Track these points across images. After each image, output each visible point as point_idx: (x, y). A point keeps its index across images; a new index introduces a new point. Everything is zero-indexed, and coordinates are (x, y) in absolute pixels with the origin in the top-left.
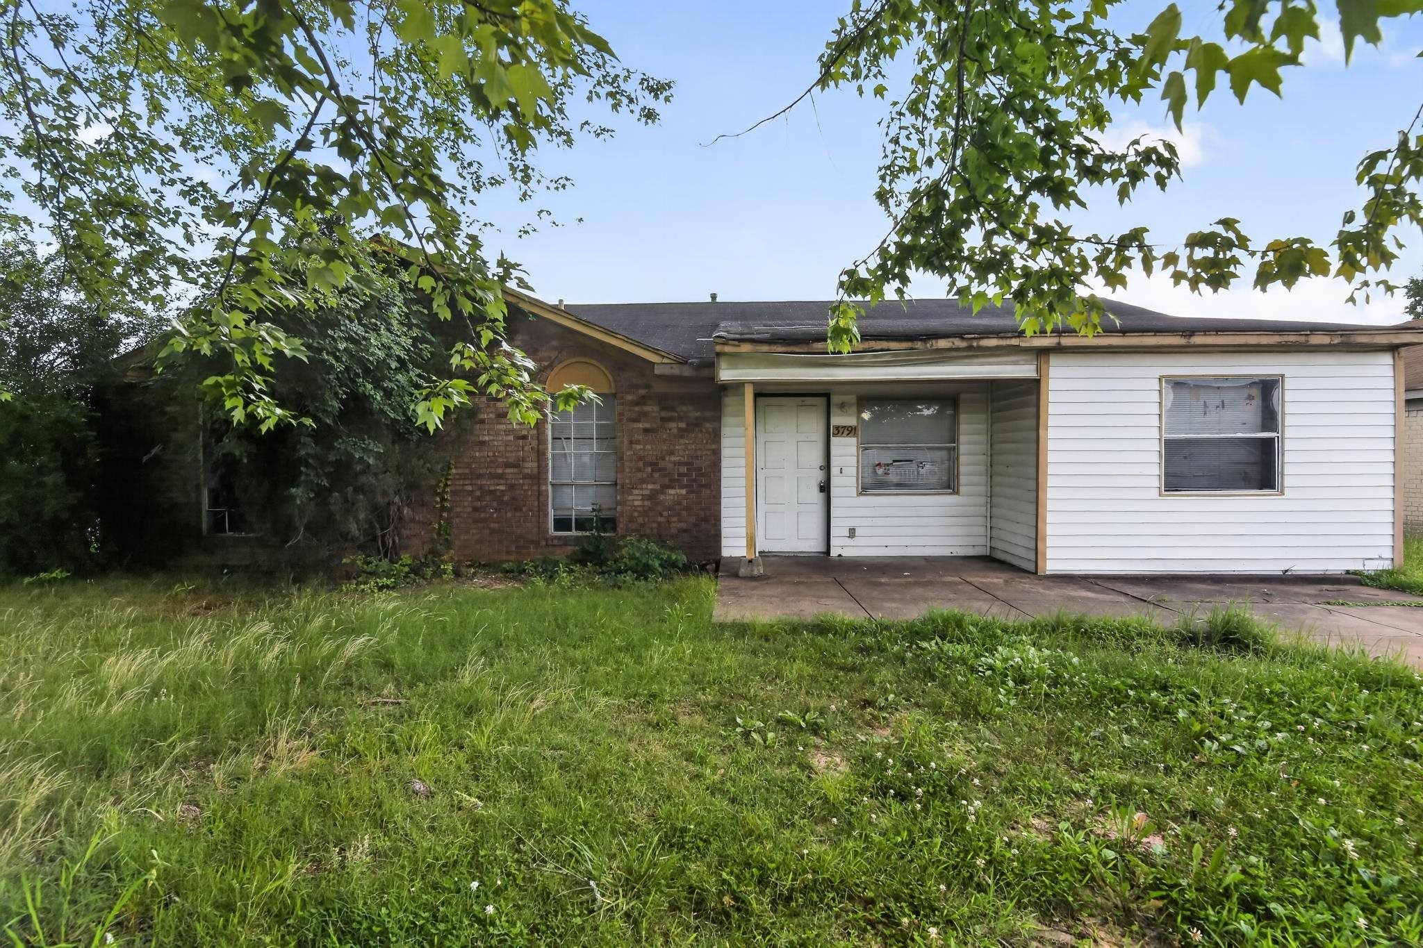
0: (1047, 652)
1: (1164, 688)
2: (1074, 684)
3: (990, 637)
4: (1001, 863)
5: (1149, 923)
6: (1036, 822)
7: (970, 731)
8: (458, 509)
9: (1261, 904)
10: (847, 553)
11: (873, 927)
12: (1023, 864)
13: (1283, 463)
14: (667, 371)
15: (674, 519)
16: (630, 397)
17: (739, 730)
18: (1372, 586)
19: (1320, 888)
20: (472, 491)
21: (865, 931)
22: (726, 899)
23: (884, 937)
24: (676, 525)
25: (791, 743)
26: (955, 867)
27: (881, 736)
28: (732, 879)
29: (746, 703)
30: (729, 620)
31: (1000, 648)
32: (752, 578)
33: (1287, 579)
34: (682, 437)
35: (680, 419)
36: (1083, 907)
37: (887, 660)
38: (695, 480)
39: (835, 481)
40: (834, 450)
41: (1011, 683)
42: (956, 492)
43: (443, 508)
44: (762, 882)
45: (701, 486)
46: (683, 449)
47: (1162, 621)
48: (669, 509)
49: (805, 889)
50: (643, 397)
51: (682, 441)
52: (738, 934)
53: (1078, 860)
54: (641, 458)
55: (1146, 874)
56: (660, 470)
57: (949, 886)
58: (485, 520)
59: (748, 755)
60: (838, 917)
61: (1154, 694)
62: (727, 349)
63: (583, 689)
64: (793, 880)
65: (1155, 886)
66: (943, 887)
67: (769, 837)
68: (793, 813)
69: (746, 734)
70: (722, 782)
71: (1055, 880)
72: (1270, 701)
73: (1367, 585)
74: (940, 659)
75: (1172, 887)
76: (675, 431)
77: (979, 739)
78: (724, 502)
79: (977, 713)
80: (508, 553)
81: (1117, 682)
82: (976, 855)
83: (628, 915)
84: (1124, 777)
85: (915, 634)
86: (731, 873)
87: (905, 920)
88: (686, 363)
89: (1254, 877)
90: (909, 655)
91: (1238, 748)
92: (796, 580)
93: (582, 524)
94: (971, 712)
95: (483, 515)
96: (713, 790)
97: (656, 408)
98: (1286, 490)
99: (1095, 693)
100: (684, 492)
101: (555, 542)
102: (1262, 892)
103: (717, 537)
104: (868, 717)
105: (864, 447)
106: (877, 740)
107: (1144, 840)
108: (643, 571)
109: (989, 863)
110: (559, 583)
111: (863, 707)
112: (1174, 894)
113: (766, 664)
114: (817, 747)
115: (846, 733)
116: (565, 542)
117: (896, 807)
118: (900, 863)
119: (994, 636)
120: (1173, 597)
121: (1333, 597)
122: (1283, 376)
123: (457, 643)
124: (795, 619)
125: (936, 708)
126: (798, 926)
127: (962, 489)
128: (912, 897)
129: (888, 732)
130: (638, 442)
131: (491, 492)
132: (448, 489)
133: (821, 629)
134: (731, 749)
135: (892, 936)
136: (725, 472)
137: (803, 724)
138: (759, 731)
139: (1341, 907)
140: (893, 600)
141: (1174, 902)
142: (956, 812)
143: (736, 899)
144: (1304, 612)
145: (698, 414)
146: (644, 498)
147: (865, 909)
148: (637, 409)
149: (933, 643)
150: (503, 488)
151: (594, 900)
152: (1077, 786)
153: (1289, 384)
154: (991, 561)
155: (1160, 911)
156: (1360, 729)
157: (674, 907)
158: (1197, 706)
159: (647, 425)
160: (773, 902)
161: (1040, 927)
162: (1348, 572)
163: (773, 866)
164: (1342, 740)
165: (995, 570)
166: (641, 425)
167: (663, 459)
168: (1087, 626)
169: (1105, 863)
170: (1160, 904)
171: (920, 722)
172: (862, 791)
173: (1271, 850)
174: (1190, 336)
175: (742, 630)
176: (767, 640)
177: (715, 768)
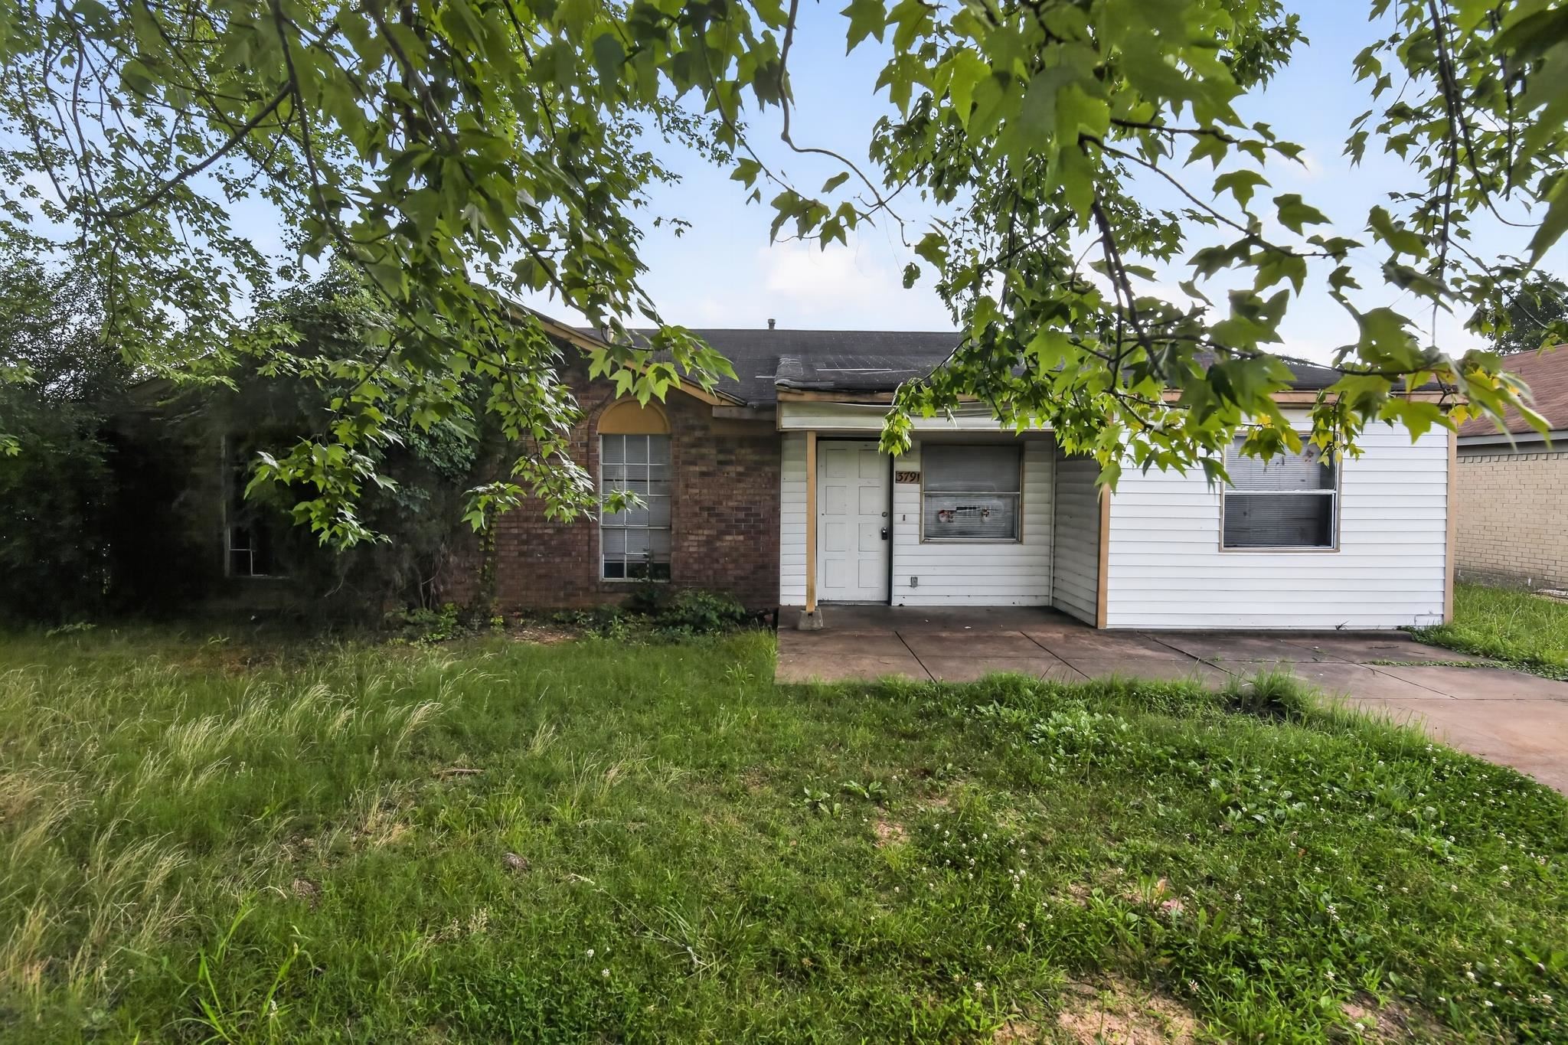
0: (1098, 717)
1: (1201, 757)
2: (1121, 754)
3: (1046, 701)
4: (1039, 926)
5: (1160, 976)
6: (1073, 888)
7: (1022, 800)
8: (503, 553)
9: (1254, 959)
10: (909, 602)
11: (930, 982)
12: (1059, 926)
13: (1339, 520)
14: (726, 413)
15: (730, 566)
16: (686, 439)
17: (807, 801)
18: (1421, 642)
19: (1305, 946)
20: (519, 535)
21: (923, 985)
22: (806, 961)
23: (939, 990)
24: (733, 572)
25: (856, 814)
26: (1000, 930)
27: (939, 806)
28: (809, 943)
29: (813, 772)
30: (792, 681)
31: (1054, 714)
32: (812, 632)
33: (1340, 635)
34: (739, 481)
35: (739, 462)
36: (1106, 964)
37: (946, 726)
38: (753, 526)
39: (898, 528)
40: (897, 497)
41: (1061, 751)
42: (1020, 542)
43: (487, 553)
44: (835, 945)
45: (760, 532)
46: (741, 494)
47: (1211, 682)
48: (726, 555)
49: (871, 953)
50: (699, 439)
51: (742, 485)
52: (817, 990)
53: (1103, 921)
54: (697, 502)
55: (1161, 935)
56: (718, 515)
57: (994, 947)
58: (531, 565)
59: (816, 826)
60: (899, 974)
61: (1192, 763)
62: (790, 397)
63: (656, 759)
64: (863, 943)
65: (1167, 946)
66: (989, 947)
67: (839, 905)
68: (859, 882)
69: (814, 806)
70: (794, 854)
71: (1083, 941)
72: (1295, 771)
73: (1416, 641)
74: (997, 725)
75: (1180, 946)
76: (733, 475)
77: (1029, 808)
78: (783, 549)
79: (1029, 782)
80: (556, 600)
81: (1159, 751)
82: (1019, 919)
83: (721, 976)
84: (1153, 845)
85: (974, 696)
86: (808, 938)
87: (957, 976)
88: (745, 406)
89: (1252, 937)
90: (968, 720)
91: (1258, 817)
92: (857, 633)
93: (636, 569)
94: (1023, 781)
95: (530, 560)
96: (787, 861)
97: (714, 451)
98: (1341, 547)
99: (1138, 762)
100: (741, 538)
101: (606, 588)
102: (1256, 949)
103: (775, 585)
104: (927, 787)
105: (927, 495)
106: (936, 810)
107: (1165, 903)
108: (700, 625)
109: (1029, 926)
110: (615, 636)
111: (923, 777)
112: (1182, 952)
113: (830, 731)
114: (880, 818)
115: (907, 803)
116: (616, 589)
117: (952, 876)
118: (953, 927)
119: (1051, 701)
120: (1225, 656)
121: (1379, 657)
123: (521, 708)
124: (856, 680)
125: (990, 778)
126: (867, 982)
127: (1026, 538)
128: (963, 956)
129: (945, 802)
130: (694, 486)
131: (539, 536)
132: (492, 533)
133: (882, 692)
134: (801, 820)
135: (945, 990)
136: (784, 518)
137: (867, 795)
138: (826, 802)
139: (1320, 962)
140: (952, 658)
141: (1181, 959)
142: (1004, 880)
143: (813, 960)
144: (1349, 672)
145: (756, 458)
146: (700, 544)
147: (923, 968)
148: (693, 451)
149: (991, 708)
150: (550, 531)
151: (692, 963)
152: (1112, 855)
154: (1053, 613)
155: (1170, 965)
156: (1370, 799)
157: (761, 968)
158: (1229, 775)
159: (704, 469)
160: (845, 962)
161: (1070, 980)
162: (1399, 628)
163: (843, 931)
164: (1352, 810)
165: (1055, 623)
166: (697, 469)
167: (721, 503)
168: (1138, 689)
169: (1128, 925)
170: (1168, 960)
171: (975, 792)
172: (921, 861)
173: (1271, 913)
175: (805, 693)
176: (830, 704)
177: (787, 840)
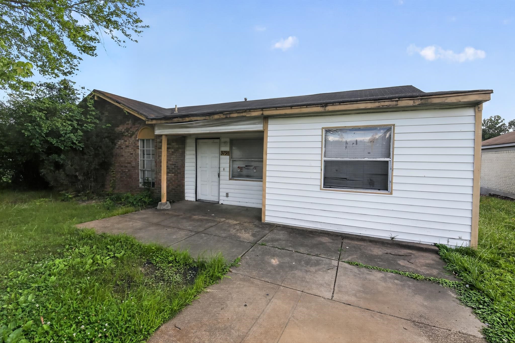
8: (117, 177)
10: (225, 203)
13: (392, 176)
15: (171, 185)
16: (158, 140)
20: (120, 171)
33: (394, 243)
34: (173, 155)
35: (172, 148)
38: (176, 171)
39: (222, 173)
40: (222, 161)
43: (114, 176)
45: (178, 173)
46: (173, 159)
54: (161, 162)
73: (439, 254)
76: (171, 152)
78: (186, 179)
95: (123, 179)
98: (393, 192)
100: (173, 175)
103: (183, 192)
105: (233, 160)
122: (394, 125)
130: (160, 156)
131: (124, 172)
132: (114, 170)
136: (186, 168)
145: (177, 146)
148: (160, 144)
150: (127, 171)
153: (397, 130)
162: (435, 245)
166: (161, 150)
174: (326, 106)
